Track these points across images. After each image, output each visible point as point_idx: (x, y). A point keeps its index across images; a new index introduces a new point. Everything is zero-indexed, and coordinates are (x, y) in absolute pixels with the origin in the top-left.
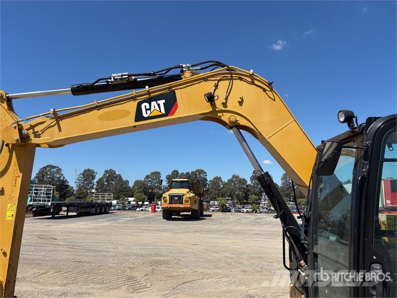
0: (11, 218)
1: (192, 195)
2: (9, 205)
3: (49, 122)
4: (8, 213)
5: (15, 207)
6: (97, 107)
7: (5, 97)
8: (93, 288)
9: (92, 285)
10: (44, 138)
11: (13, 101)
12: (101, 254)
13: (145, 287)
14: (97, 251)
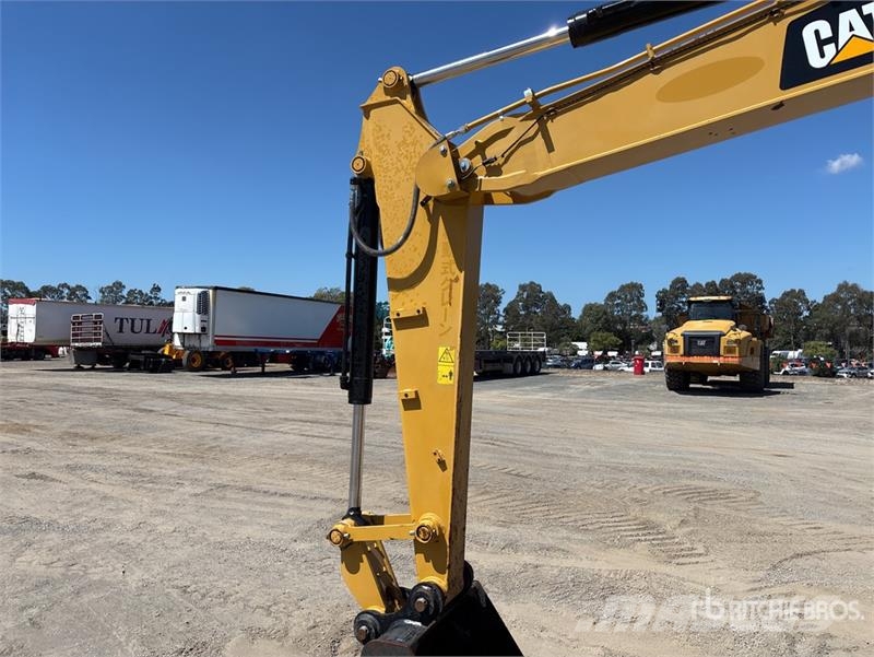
0: (446, 381)
1: (745, 334)
2: (442, 350)
3: (520, 128)
4: (440, 368)
5: (455, 354)
6: (653, 63)
7: (406, 83)
8: (568, 539)
9: (564, 533)
10: (513, 175)
11: (422, 90)
12: (555, 461)
13: (691, 553)
14: (547, 455)
